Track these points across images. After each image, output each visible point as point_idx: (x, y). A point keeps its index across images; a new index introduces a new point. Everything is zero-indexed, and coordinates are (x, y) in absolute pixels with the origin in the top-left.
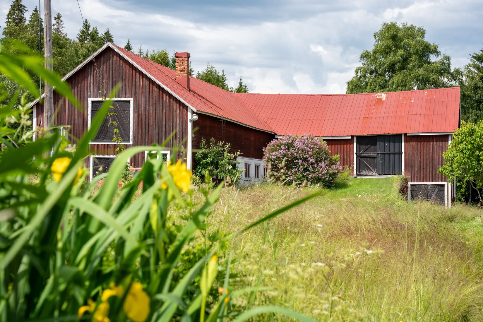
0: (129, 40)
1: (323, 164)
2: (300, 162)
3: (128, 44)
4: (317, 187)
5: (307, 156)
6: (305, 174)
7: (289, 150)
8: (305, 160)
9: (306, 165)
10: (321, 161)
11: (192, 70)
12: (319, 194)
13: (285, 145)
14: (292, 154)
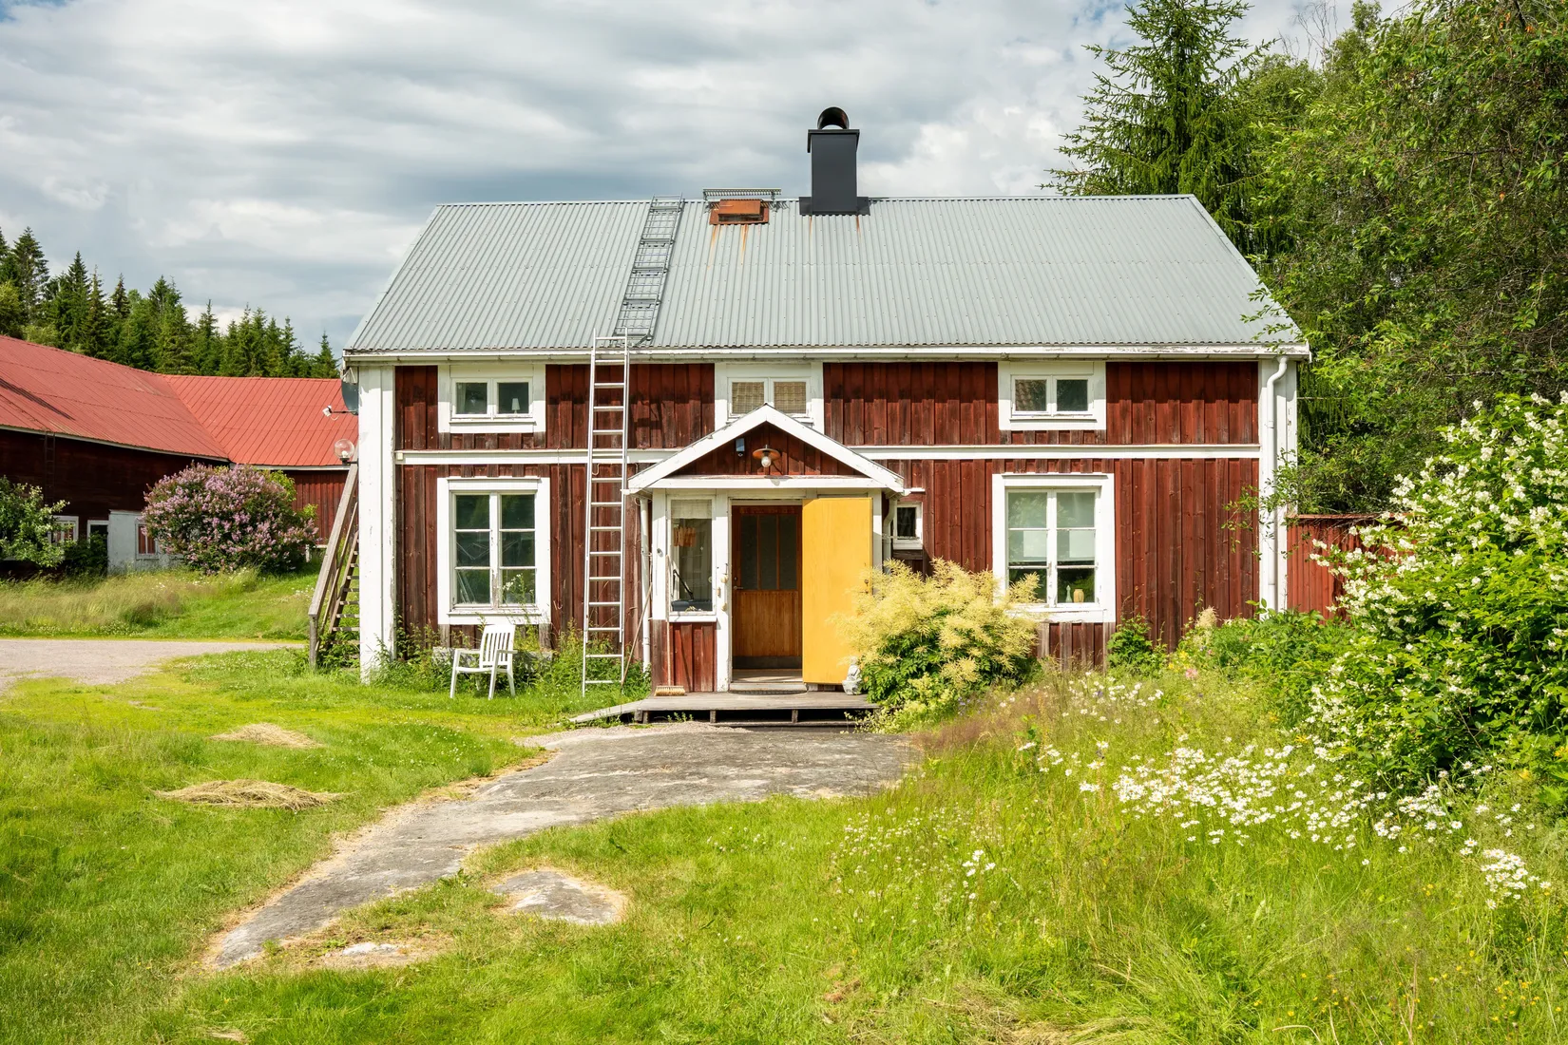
0: (78, 255)
1: (265, 527)
2: (215, 521)
3: (78, 261)
4: (242, 575)
5: (231, 507)
6: (224, 547)
7: (192, 497)
8: (226, 516)
9: (227, 526)
10: (263, 520)
11: (214, 318)
12: (249, 587)
13: (184, 487)
14: (198, 506)
